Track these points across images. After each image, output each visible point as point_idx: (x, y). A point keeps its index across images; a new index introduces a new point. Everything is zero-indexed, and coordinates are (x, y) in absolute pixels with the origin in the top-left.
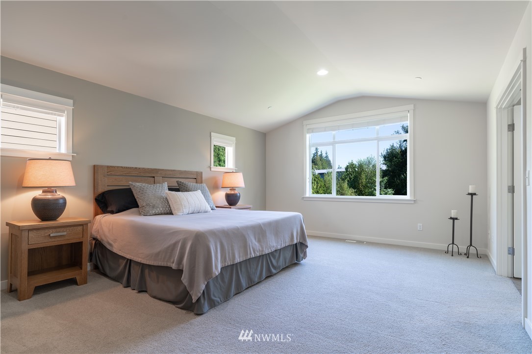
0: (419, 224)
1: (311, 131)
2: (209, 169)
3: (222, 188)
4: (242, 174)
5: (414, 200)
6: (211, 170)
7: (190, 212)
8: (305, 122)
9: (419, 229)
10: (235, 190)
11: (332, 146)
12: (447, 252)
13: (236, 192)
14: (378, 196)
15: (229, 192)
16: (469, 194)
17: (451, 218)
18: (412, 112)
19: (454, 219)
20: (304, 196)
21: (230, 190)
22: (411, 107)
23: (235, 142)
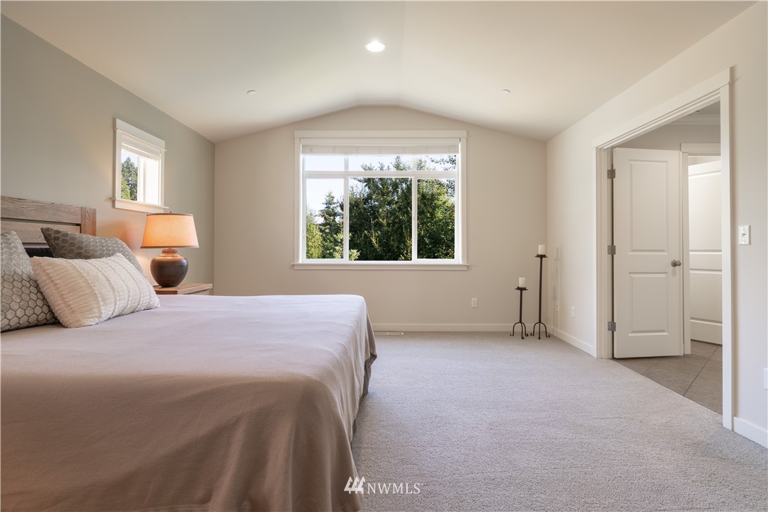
0: (473, 299)
1: (310, 149)
2: (110, 204)
3: (141, 247)
4: (192, 218)
5: (468, 266)
6: (114, 206)
7: (115, 315)
8: (298, 134)
9: (473, 306)
10: (174, 252)
11: (343, 180)
12: (513, 334)
13: (178, 257)
14: (415, 259)
15: (159, 256)
16: (538, 256)
17: (518, 288)
18: (464, 140)
19: (521, 289)
20: (297, 263)
21: (164, 252)
22: (463, 134)
23: (164, 150)
